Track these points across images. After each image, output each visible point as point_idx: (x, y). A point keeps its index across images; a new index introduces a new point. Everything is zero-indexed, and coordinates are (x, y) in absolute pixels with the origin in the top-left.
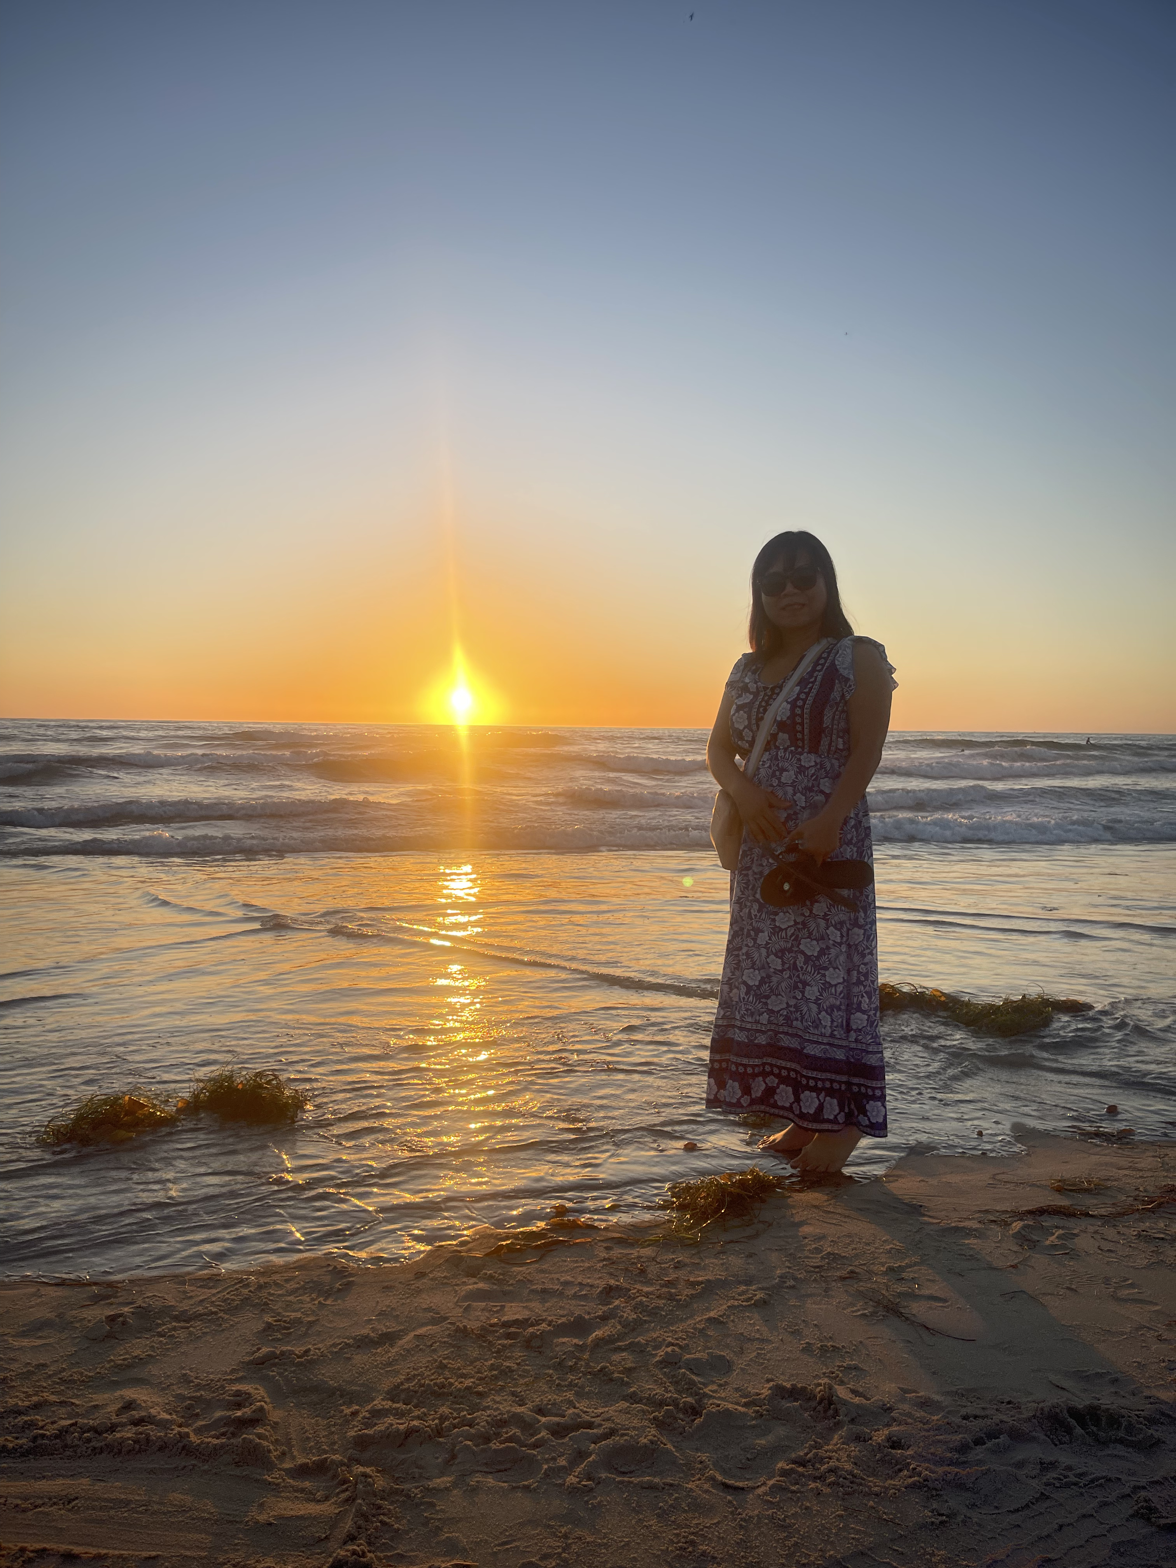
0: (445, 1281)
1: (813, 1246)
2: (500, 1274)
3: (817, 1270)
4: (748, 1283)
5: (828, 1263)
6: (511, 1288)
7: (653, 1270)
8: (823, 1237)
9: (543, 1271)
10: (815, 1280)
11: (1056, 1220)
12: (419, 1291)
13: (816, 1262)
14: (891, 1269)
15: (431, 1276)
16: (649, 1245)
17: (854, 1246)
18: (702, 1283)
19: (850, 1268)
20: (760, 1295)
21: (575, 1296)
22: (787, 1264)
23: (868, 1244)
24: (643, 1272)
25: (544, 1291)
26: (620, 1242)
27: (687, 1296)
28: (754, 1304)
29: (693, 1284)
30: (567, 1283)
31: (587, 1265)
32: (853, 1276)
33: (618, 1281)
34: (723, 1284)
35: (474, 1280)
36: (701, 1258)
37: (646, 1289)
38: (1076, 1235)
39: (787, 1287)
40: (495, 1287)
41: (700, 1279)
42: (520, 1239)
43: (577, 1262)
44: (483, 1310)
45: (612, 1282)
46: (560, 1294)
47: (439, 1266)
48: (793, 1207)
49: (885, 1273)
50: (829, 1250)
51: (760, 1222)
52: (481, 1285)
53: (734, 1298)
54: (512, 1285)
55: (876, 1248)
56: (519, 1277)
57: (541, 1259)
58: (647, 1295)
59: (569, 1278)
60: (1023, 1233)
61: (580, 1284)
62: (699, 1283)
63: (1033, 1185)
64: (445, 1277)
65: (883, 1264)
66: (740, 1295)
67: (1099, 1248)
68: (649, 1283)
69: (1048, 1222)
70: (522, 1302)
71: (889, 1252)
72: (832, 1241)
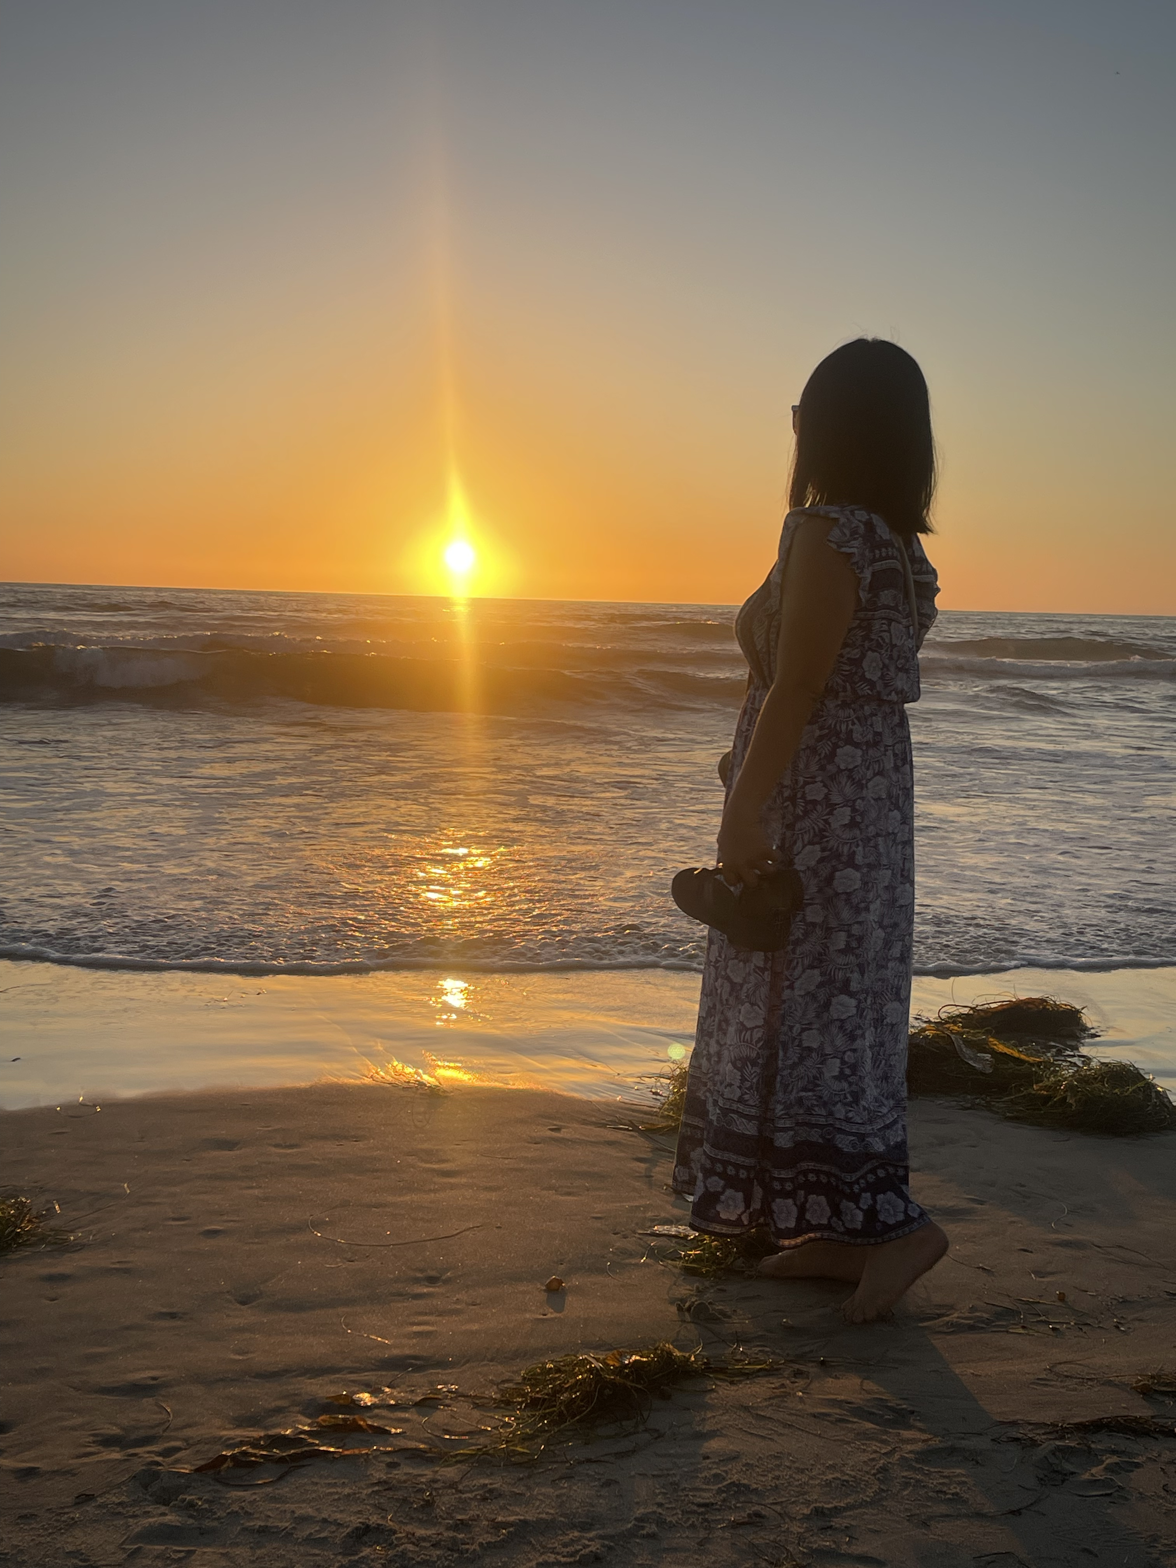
0: (120, 1509)
1: (713, 1472)
2: (207, 1501)
3: (702, 1509)
4: (585, 1527)
5: (724, 1500)
6: (215, 1524)
7: (445, 1501)
8: (734, 1458)
9: (274, 1499)
10: (693, 1526)
11: (1119, 1441)
12: (73, 1524)
13: (707, 1497)
14: (819, 1512)
15: (100, 1500)
16: (458, 1462)
17: (777, 1473)
18: (511, 1524)
19: (757, 1508)
20: (594, 1547)
21: (310, 1540)
22: (660, 1499)
23: (802, 1471)
24: (429, 1504)
25: (263, 1531)
26: (415, 1456)
27: (481, 1544)
28: (579, 1562)
29: (497, 1526)
30: (304, 1519)
31: (347, 1491)
32: (756, 1520)
33: (383, 1518)
34: (546, 1527)
35: (163, 1509)
36: (529, 1488)
37: (421, 1532)
38: (1138, 1465)
39: (643, 1537)
40: (191, 1521)
41: (512, 1519)
42: (262, 1448)
43: (335, 1485)
44: (157, 1557)
45: (374, 1520)
46: (287, 1535)
47: (119, 1486)
48: (711, 1407)
49: (807, 1518)
50: (735, 1478)
51: (646, 1430)
52: (172, 1518)
53: (553, 1551)
54: (219, 1519)
55: (811, 1478)
56: (235, 1508)
57: (280, 1478)
58: (418, 1541)
59: (310, 1511)
60: (1052, 1460)
61: (325, 1521)
62: (505, 1525)
63: (1109, 1383)
64: (120, 1504)
65: (807, 1503)
66: (565, 1545)
67: (1165, 1488)
68: (431, 1522)
69: (1100, 1442)
70: (224, 1546)
71: (828, 1484)
72: (747, 1464)
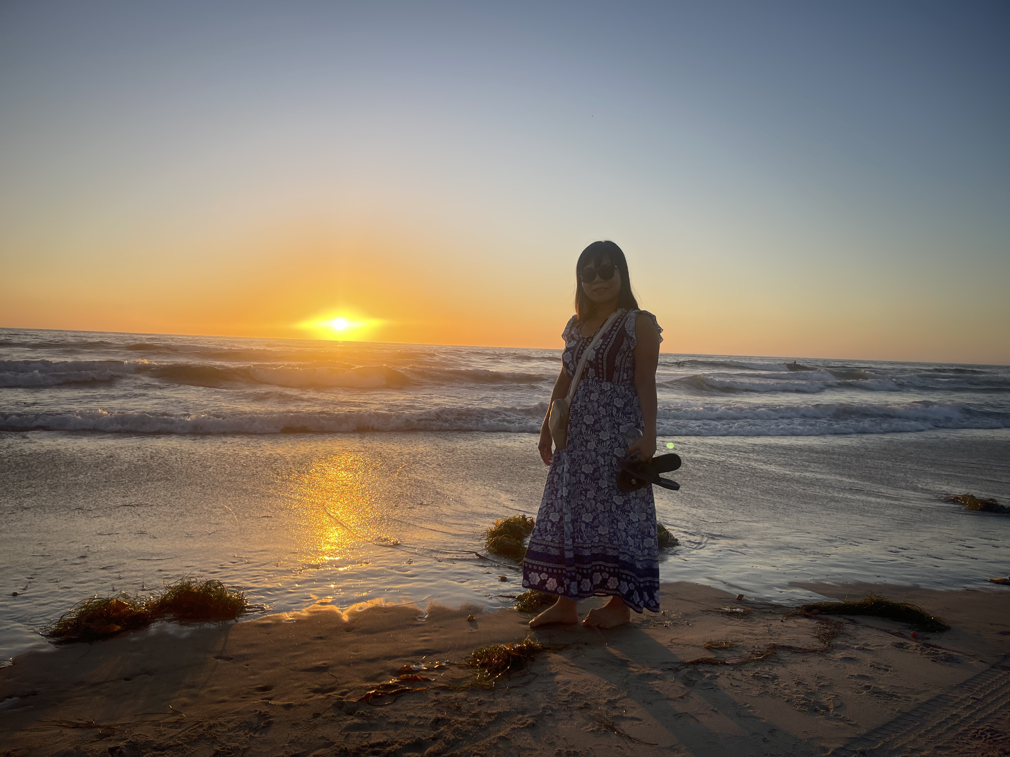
0: (333, 718)
1: (563, 688)
2: (368, 713)
3: (566, 703)
4: (523, 713)
5: (572, 699)
6: (375, 722)
7: (465, 706)
8: (569, 682)
9: (395, 710)
10: (564, 710)
11: (706, 668)
12: (316, 726)
13: (565, 698)
14: (609, 702)
15: (324, 715)
16: (462, 691)
17: (587, 687)
18: (495, 714)
19: (585, 702)
20: (530, 721)
21: (416, 726)
22: (547, 700)
23: (596, 686)
24: (458, 708)
25: (396, 723)
26: (445, 689)
27: (486, 722)
28: (527, 727)
29: (490, 715)
30: (411, 717)
31: (423, 705)
32: (587, 706)
33: (443, 714)
34: (507, 714)
35: (351, 717)
36: (495, 699)
37: (461, 719)
38: (718, 677)
39: (547, 715)
40: (365, 721)
41: (494, 711)
42: (381, 689)
43: (417, 703)
44: (357, 737)
45: (440, 715)
46: (407, 724)
47: (329, 709)
48: (551, 663)
49: (606, 704)
50: (573, 690)
51: (531, 674)
52: (356, 720)
53: (514, 723)
54: (376, 719)
55: (601, 688)
56: (381, 714)
57: (394, 701)
58: (461, 723)
59: (412, 714)
60: (687, 676)
61: (419, 717)
62: (493, 714)
63: (694, 646)
64: (333, 716)
65: (604, 699)
66: (518, 721)
67: (731, 684)
68: (462, 715)
69: (701, 669)
70: (382, 730)
71: (608, 690)
72: (575, 685)
